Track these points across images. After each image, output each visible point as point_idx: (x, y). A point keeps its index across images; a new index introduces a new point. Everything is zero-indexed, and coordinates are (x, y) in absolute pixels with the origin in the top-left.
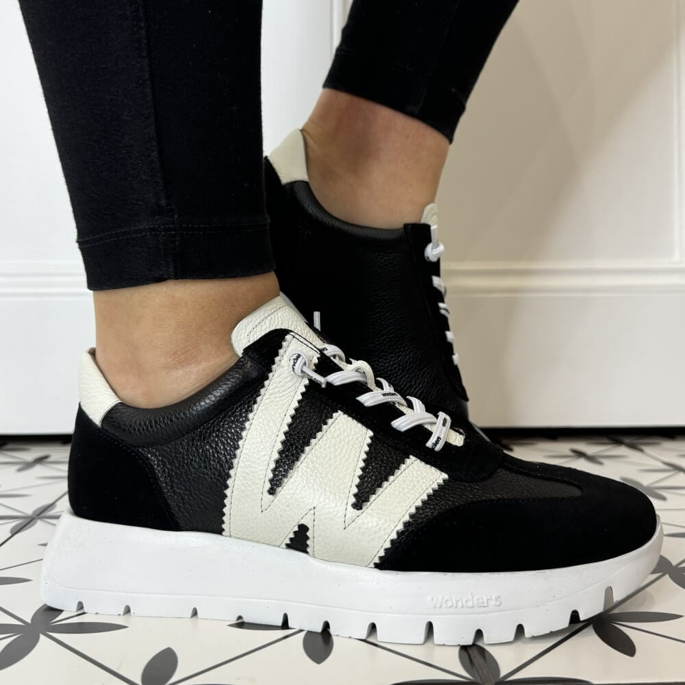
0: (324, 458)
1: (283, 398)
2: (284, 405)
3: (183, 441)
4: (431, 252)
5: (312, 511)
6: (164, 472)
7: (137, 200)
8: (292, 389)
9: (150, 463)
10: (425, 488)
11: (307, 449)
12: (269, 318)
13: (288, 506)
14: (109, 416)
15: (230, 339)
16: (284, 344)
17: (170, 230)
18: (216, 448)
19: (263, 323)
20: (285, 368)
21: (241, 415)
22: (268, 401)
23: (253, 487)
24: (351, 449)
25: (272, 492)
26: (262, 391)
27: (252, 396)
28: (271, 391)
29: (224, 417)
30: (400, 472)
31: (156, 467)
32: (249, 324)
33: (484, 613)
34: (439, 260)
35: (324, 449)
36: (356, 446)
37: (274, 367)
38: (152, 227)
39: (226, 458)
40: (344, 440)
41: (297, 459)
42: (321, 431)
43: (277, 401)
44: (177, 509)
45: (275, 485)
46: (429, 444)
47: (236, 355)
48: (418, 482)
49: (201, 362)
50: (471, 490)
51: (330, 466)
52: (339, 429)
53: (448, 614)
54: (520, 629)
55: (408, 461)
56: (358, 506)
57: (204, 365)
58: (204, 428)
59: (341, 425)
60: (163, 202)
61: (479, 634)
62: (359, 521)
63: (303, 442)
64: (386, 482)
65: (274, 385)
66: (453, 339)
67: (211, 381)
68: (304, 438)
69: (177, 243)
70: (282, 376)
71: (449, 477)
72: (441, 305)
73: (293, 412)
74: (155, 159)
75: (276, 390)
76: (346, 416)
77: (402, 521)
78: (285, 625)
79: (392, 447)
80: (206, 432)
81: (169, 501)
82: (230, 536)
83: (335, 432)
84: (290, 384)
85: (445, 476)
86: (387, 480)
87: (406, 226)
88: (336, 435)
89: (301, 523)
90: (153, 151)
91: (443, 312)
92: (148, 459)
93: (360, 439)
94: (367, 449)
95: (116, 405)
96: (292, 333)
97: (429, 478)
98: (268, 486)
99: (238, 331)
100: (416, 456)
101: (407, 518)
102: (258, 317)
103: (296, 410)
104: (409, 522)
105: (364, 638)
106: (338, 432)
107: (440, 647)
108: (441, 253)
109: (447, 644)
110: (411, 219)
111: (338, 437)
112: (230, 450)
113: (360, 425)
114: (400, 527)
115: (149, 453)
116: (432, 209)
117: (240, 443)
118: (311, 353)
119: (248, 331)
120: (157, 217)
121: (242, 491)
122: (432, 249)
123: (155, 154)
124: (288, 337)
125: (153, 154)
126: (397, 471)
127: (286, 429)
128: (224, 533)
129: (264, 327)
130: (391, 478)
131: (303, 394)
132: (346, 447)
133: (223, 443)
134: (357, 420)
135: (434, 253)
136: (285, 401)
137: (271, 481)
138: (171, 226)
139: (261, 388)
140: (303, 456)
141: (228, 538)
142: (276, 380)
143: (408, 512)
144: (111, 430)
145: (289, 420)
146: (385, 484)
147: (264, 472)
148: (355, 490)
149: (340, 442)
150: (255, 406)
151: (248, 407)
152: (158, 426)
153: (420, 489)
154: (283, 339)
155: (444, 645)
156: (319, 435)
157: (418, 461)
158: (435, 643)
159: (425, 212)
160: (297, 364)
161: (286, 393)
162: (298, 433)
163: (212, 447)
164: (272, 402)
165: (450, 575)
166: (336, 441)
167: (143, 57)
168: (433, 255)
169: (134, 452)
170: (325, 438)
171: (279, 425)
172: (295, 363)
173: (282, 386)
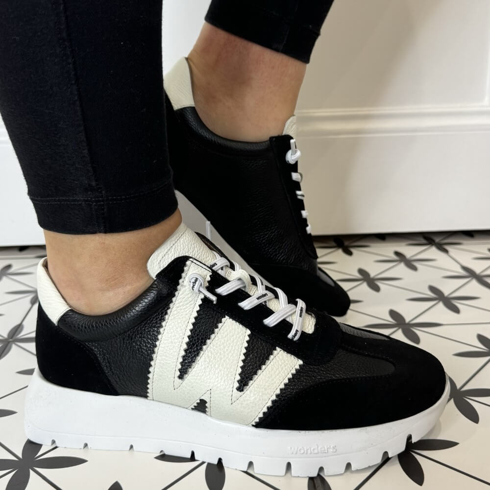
0: (217, 354)
1: (187, 309)
2: (186, 315)
3: (117, 340)
4: (291, 157)
5: (209, 392)
6: (104, 359)
7: (74, 180)
8: (192, 302)
9: (94, 353)
10: (287, 374)
11: (204, 347)
12: (174, 247)
13: (192, 387)
14: (63, 319)
15: (146, 267)
16: (186, 268)
17: (99, 201)
18: (140, 346)
19: (169, 252)
20: (186, 288)
21: (156, 322)
22: (175, 312)
23: (168, 373)
24: (235, 346)
25: (181, 377)
26: (171, 305)
27: (164, 308)
28: (178, 305)
29: (145, 324)
30: (269, 361)
31: (98, 355)
32: (159, 254)
33: (325, 457)
34: (297, 162)
35: (217, 347)
36: (238, 343)
37: (179, 287)
38: (86, 199)
39: (148, 353)
40: (230, 339)
41: (198, 354)
42: (214, 333)
43: (182, 312)
44: (115, 382)
45: (183, 373)
46: (290, 336)
47: (151, 278)
48: (282, 369)
49: (126, 285)
50: (319, 372)
51: (221, 359)
52: (227, 330)
53: (301, 457)
54: (349, 466)
55: (275, 352)
56: (240, 389)
57: (129, 288)
58: (131, 332)
59: (228, 327)
60: (94, 184)
61: (321, 469)
62: (241, 399)
63: (202, 342)
64: (259, 371)
65: (179, 300)
66: (307, 216)
67: (134, 298)
68: (202, 339)
69: (105, 210)
70: (185, 294)
71: (304, 363)
72: (298, 193)
73: (194, 321)
74: (86, 155)
75: (181, 304)
76: (231, 320)
77: (270, 400)
78: (193, 458)
79: (264, 341)
80: (133, 335)
81: (110, 379)
82: (153, 400)
83: (223, 333)
84: (190, 299)
85: (301, 362)
86: (260, 369)
87: (271, 138)
88: (224, 336)
89: (201, 398)
90: (84, 150)
91: (299, 197)
92: (92, 350)
93: (241, 337)
94: (246, 345)
95: (67, 312)
96: (191, 259)
97: (290, 365)
98: (178, 373)
99: (152, 262)
100: (281, 348)
101: (274, 398)
102: (165, 248)
103: (196, 318)
104: (276, 400)
105: (245, 470)
106: (226, 333)
107: (295, 478)
108: (299, 158)
109: (300, 476)
110: (275, 133)
111: (226, 337)
112: (150, 347)
113: (241, 326)
114: (270, 404)
115: (92, 346)
116: (291, 122)
117: (157, 343)
118: (205, 273)
119: (159, 260)
120: (89, 193)
121: (160, 376)
122: (292, 155)
123: (86, 151)
124: (188, 263)
125: (85, 151)
126: (267, 361)
127: (189, 333)
128: (149, 398)
129: (170, 255)
130: (263, 367)
131: (200, 306)
132: (232, 344)
133: (145, 342)
134: (239, 322)
135: (293, 158)
136: (187, 312)
137: (180, 370)
138: (100, 199)
139: (170, 303)
140: (202, 353)
141: (152, 402)
142: (181, 296)
143: (275, 393)
144: (65, 329)
145: (191, 327)
146: (259, 372)
147: (175, 364)
148: (238, 378)
149: (228, 341)
150: (167, 317)
151: (162, 317)
152: (99, 331)
153: (283, 374)
154: (185, 265)
155: (298, 477)
156: (213, 336)
157: (282, 351)
158: (293, 475)
159: (286, 126)
160: (195, 287)
161: (188, 306)
162: (198, 335)
163: (137, 345)
164: (179, 313)
165: (303, 432)
166: (225, 340)
167: (72, 84)
168: (293, 160)
169: (82, 345)
170: (216, 338)
171: (184, 331)
172: (194, 285)
173: (185, 301)
